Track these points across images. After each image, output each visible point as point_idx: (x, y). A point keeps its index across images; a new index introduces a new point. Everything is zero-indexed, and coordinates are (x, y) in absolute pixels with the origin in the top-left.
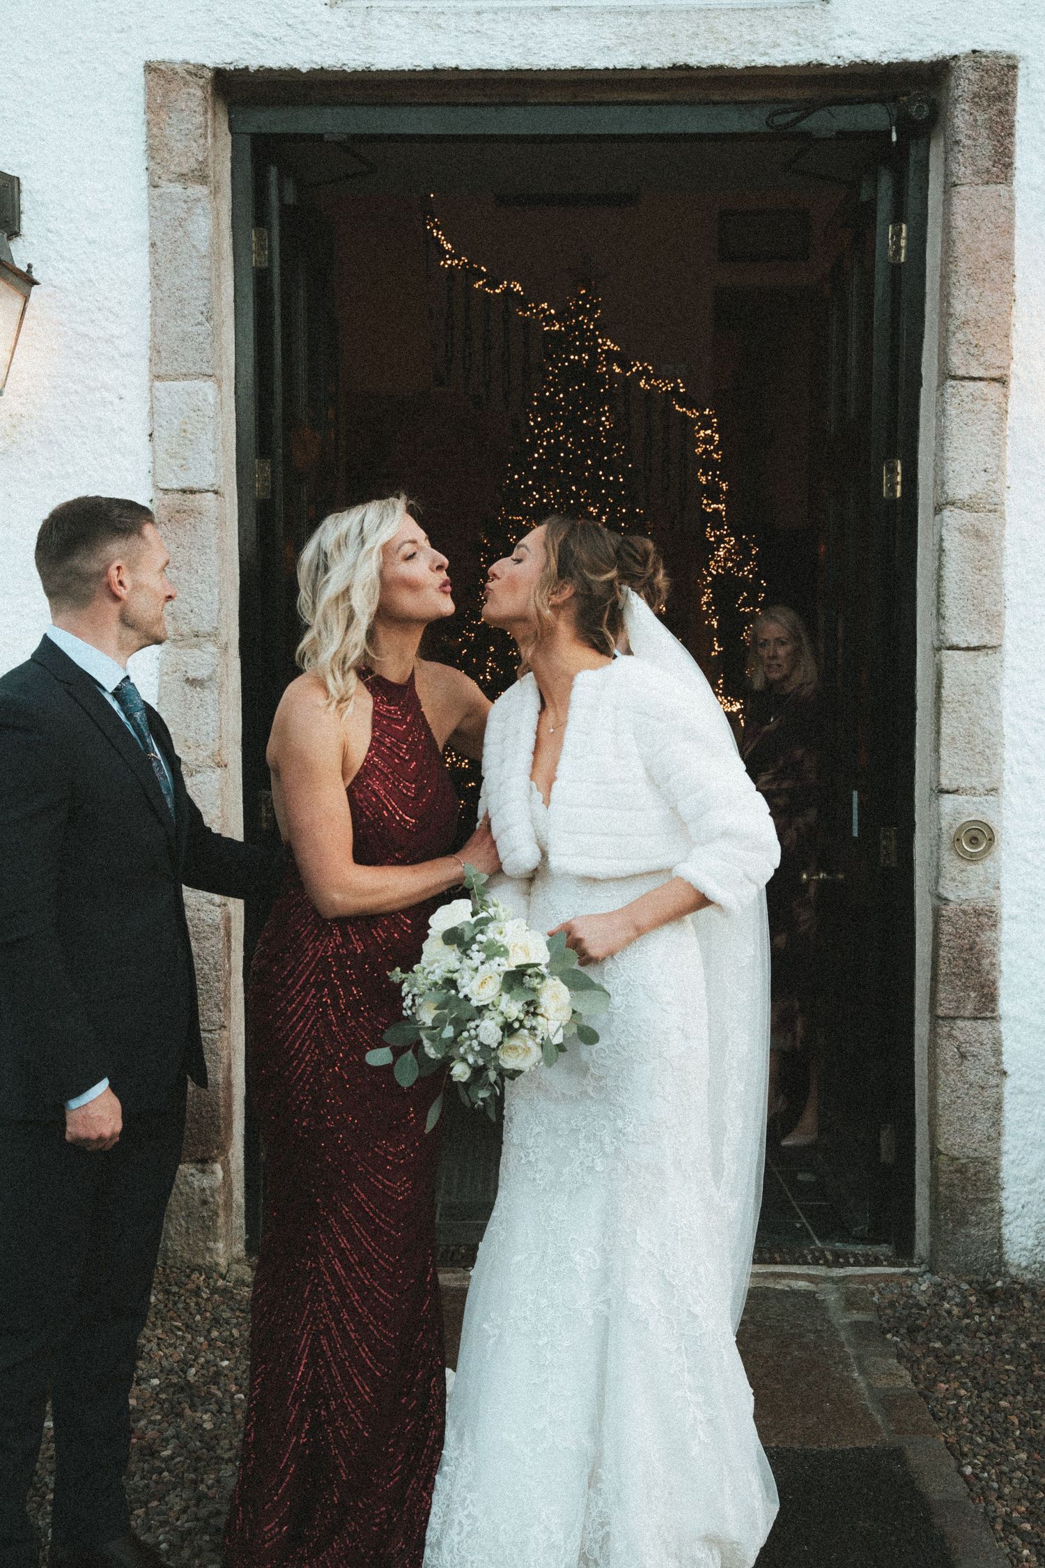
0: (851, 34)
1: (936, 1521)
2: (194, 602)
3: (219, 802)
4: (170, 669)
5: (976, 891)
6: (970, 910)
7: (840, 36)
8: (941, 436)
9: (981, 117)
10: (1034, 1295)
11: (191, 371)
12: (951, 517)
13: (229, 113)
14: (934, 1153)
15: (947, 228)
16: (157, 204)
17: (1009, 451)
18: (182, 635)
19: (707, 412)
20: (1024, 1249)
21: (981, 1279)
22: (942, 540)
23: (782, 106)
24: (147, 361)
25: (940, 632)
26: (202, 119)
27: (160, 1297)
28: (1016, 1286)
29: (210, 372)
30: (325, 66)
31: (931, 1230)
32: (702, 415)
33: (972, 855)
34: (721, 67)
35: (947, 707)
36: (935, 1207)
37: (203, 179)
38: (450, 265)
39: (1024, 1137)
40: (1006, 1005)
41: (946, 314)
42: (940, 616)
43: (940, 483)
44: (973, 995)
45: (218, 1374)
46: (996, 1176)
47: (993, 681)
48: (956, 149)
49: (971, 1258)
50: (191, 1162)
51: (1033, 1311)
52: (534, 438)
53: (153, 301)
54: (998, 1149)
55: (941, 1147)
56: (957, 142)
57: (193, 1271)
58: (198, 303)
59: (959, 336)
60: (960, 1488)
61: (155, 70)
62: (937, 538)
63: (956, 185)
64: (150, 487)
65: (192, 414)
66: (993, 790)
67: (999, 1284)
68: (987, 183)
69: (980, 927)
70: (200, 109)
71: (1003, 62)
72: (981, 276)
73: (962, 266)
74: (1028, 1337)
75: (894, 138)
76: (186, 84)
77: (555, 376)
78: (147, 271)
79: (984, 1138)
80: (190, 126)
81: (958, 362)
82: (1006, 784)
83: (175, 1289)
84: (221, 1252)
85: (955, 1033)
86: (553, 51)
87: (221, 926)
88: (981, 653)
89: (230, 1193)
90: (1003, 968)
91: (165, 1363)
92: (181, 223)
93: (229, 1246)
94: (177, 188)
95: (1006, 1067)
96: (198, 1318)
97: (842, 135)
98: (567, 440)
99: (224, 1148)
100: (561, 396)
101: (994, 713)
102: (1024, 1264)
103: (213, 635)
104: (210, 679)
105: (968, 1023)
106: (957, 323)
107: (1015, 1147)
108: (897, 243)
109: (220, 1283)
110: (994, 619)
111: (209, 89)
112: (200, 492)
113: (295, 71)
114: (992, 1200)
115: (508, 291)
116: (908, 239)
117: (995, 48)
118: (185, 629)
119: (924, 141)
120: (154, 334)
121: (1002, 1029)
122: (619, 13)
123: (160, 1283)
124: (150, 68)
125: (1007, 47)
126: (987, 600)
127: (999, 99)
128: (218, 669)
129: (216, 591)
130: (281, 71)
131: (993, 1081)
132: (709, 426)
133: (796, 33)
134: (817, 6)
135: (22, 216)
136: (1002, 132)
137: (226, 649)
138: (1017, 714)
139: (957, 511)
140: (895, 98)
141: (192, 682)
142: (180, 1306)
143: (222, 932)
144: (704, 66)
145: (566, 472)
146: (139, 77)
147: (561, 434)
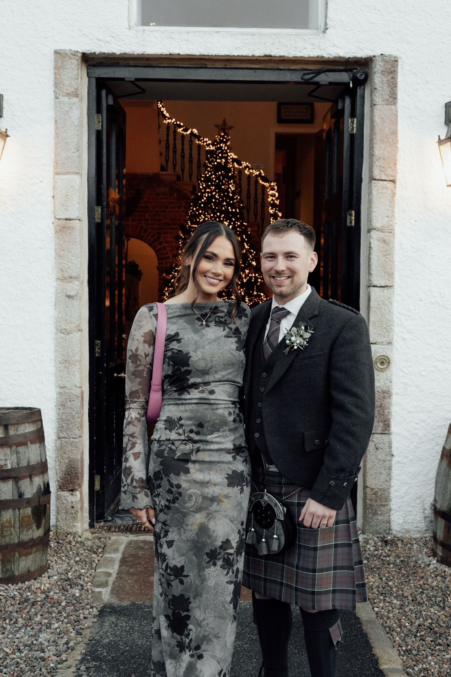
0: (334, 45)
1: (364, 628)
2: (70, 264)
3: (79, 345)
4: (60, 291)
5: (383, 383)
6: (380, 390)
7: (330, 46)
8: (370, 202)
9: (385, 79)
10: (402, 541)
11: (70, 171)
12: (374, 234)
13: (87, 69)
14: (365, 487)
15: (372, 121)
16: (58, 105)
17: (396, 209)
18: (65, 278)
19: (272, 184)
20: (399, 524)
21: (382, 536)
22: (370, 243)
23: (308, 72)
24: (52, 167)
25: (369, 280)
26: (76, 72)
27: (56, 544)
28: (396, 539)
29: (77, 171)
30: (127, 52)
31: (363, 517)
32: (270, 185)
33: (382, 369)
34: (284, 56)
35: (372, 310)
36: (365, 507)
37: (77, 96)
38: (168, 123)
39: (400, 480)
40: (394, 428)
41: (372, 155)
42: (370, 274)
43: (370, 221)
44: (381, 424)
45: (81, 575)
46: (389, 496)
47: (389, 300)
48: (375, 91)
49: (378, 528)
50: (68, 491)
51: (402, 548)
52: (202, 193)
53: (56, 143)
54: (390, 486)
55: (368, 485)
56: (376, 89)
57: (68, 534)
58: (73, 144)
59: (377, 163)
60: (374, 616)
61: (58, 53)
62: (368, 242)
63: (375, 105)
64: (53, 217)
65: (71, 189)
66: (390, 343)
67: (389, 538)
68: (387, 105)
69: (384, 397)
70: (76, 68)
71: (393, 59)
72: (385, 141)
73: (378, 137)
74: (399, 558)
75: (351, 85)
76: (71, 58)
77: (211, 168)
78: (53, 131)
79: (384, 481)
80: (71, 75)
81: (377, 174)
82: (395, 340)
83: (61, 541)
84: (79, 527)
85: (374, 439)
86: (217, 48)
87: (80, 396)
88: (386, 289)
89: (82, 503)
90: (393, 414)
91: (59, 570)
92: (67, 112)
93: (82, 525)
94: (66, 99)
95: (393, 453)
96: (71, 553)
97: (331, 83)
98: (215, 194)
99: (80, 486)
100: (213, 176)
101: (390, 312)
102: (399, 530)
103: (77, 278)
104: (76, 295)
105: (379, 436)
106: (376, 158)
107: (396, 484)
108: (352, 126)
109: (79, 539)
110: (391, 275)
111: (80, 60)
112: (73, 220)
113: (114, 53)
114: (387, 505)
115: (192, 132)
116: (357, 124)
117: (390, 53)
118: (66, 275)
119: (362, 87)
120: (56, 157)
121: (392, 438)
122: (243, 34)
123: (55, 539)
124: (56, 52)
125: (394, 54)
126: (388, 268)
127: (392, 73)
128: (80, 292)
129: (79, 260)
130: (109, 54)
131: (388, 458)
132: (273, 189)
133: (313, 44)
134: (321, 35)
135: (4, 110)
136: (393, 85)
137: (82, 284)
138: (399, 313)
139: (376, 232)
140: (351, 70)
141: (69, 297)
142: (64, 548)
143: (80, 398)
144: (277, 56)
145: (215, 207)
146: (52, 56)
147: (213, 192)
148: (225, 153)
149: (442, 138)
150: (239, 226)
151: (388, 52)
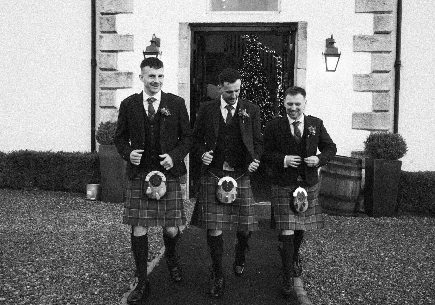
0: (283, 18)
7: (281, 19)
8: (296, 77)
9: (302, 31)
11: (184, 66)
13: (191, 28)
15: (298, 46)
16: (180, 42)
19: (279, 57)
23: (273, 27)
24: (177, 65)
26: (187, 30)
29: (187, 66)
30: (205, 22)
32: (278, 58)
34: (264, 22)
37: (187, 38)
41: (297, 59)
43: (296, 84)
48: (299, 35)
52: (244, 63)
53: (179, 56)
58: (185, 56)
59: (299, 62)
63: (299, 40)
64: (178, 83)
65: (184, 73)
68: (303, 40)
71: (305, 23)
72: (302, 54)
73: (300, 52)
75: (290, 32)
76: (185, 25)
77: (248, 50)
78: (178, 52)
80: (185, 31)
81: (299, 66)
84: (185, 197)
86: (239, 20)
89: (187, 189)
92: (183, 45)
93: (187, 197)
94: (183, 40)
97: (283, 31)
99: (186, 182)
100: (249, 54)
106: (299, 60)
111: (188, 25)
112: (184, 84)
119: (295, 33)
120: (179, 61)
122: (249, 14)
124: (180, 23)
125: (306, 21)
127: (305, 28)
132: (279, 60)
133: (275, 18)
134: (278, 14)
135: (160, 44)
136: (305, 32)
140: (290, 27)
144: (261, 22)
145: (250, 69)
146: (178, 24)
147: (249, 62)
148: (255, 43)
149: (324, 53)
150: (262, 79)
151: (304, 20)
